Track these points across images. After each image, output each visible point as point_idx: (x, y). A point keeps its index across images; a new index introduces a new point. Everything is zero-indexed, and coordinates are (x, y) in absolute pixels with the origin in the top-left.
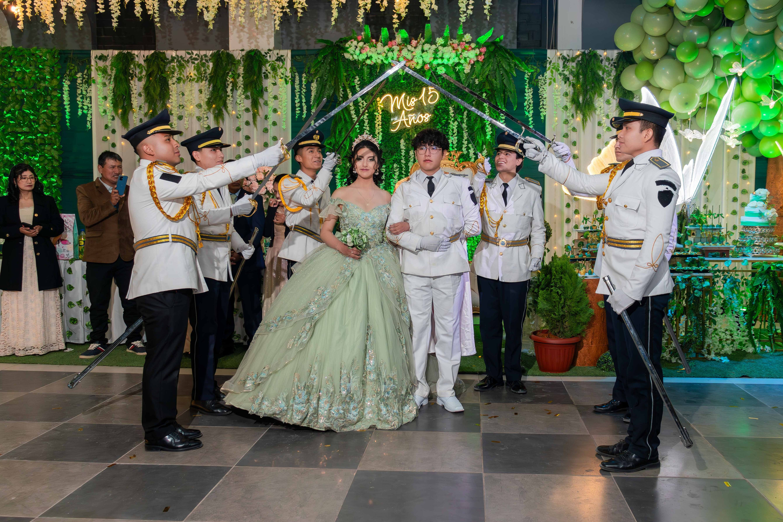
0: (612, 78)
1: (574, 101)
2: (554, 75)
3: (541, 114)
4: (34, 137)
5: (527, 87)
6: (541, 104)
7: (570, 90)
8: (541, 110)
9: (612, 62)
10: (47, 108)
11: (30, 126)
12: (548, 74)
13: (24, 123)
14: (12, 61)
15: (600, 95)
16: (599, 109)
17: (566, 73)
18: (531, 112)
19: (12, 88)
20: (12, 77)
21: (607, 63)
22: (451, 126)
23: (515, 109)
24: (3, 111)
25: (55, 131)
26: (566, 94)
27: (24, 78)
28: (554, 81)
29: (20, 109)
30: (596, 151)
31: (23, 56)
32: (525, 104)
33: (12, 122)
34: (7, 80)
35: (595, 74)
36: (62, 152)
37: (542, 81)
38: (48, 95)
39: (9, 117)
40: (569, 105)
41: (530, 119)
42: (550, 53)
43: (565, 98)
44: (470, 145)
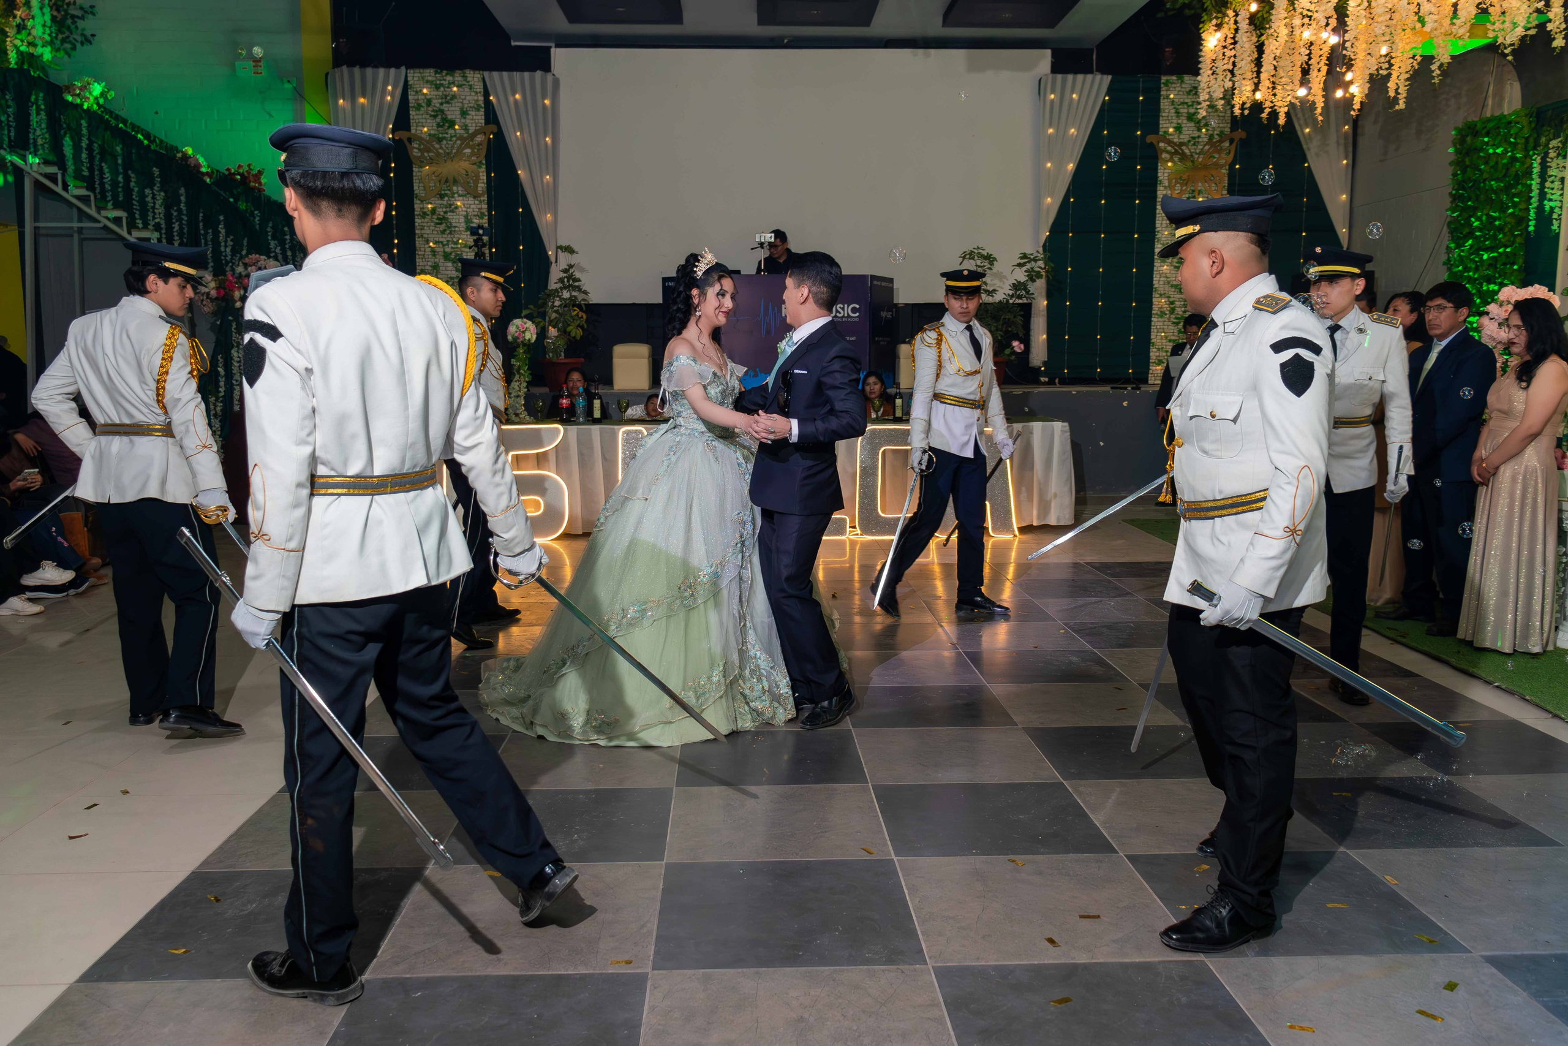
4: (1495, 254)
10: (1515, 205)
11: (1495, 237)
13: (1489, 231)
14: (1486, 139)
19: (1485, 180)
20: (1486, 163)
24: (1471, 216)
25: (1518, 240)
27: (1497, 163)
29: (1487, 215)
31: (1498, 128)
33: (1478, 234)
34: (1480, 170)
36: (1524, 274)
38: (1518, 184)
39: (1477, 227)
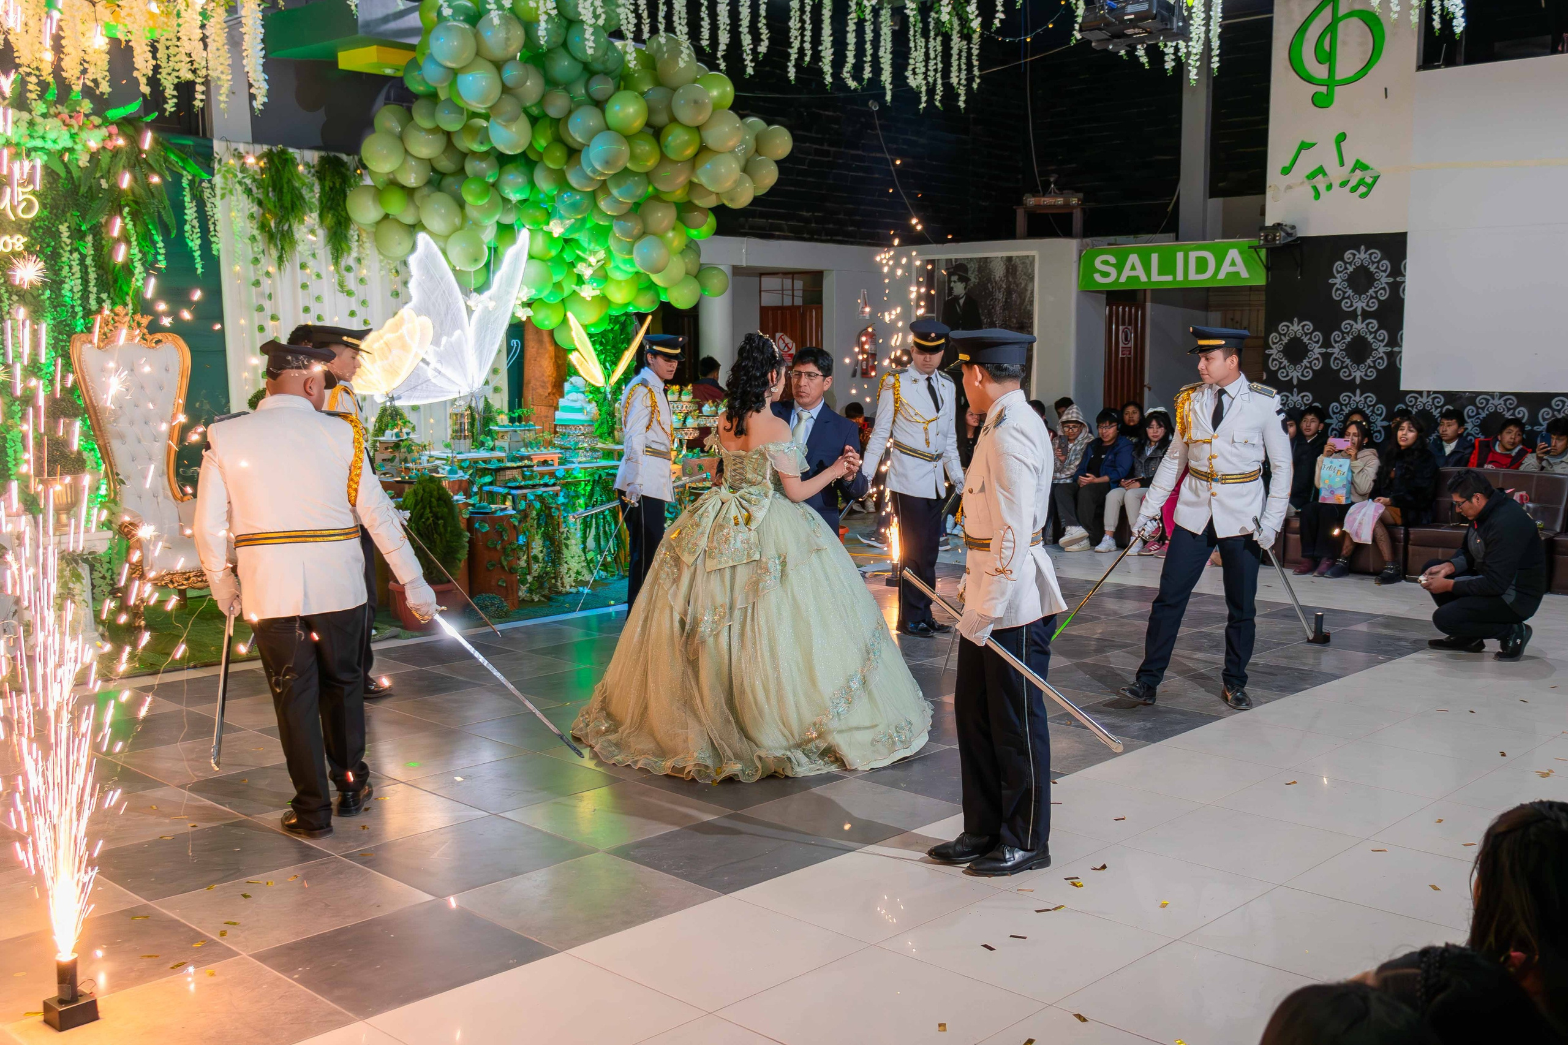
0: (317, 195)
1: (263, 226)
2: (229, 183)
3: (213, 246)
5: (187, 199)
6: (212, 229)
7: (255, 209)
8: (212, 239)
9: (313, 170)
12: (217, 180)
15: (302, 221)
16: (301, 244)
17: (248, 181)
18: (198, 242)
21: (306, 172)
22: (64, 259)
23: (173, 236)
26: (252, 216)
28: (231, 192)
30: (301, 310)
32: (187, 227)
35: (294, 188)
37: (209, 191)
40: (256, 232)
41: (197, 254)
42: (218, 146)
43: (248, 221)
44: (104, 296)
